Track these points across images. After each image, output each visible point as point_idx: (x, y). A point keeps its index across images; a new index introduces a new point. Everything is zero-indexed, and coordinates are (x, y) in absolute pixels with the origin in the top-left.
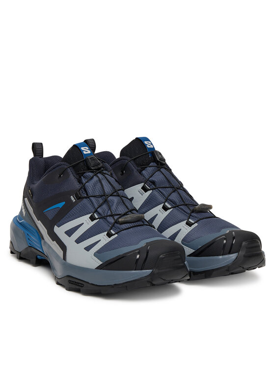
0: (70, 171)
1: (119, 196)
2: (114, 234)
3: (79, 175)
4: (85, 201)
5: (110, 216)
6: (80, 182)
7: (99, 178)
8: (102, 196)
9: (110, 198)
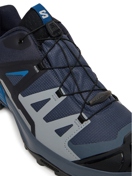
0: (30, 38)
1: (81, 66)
2: (87, 120)
3: (40, 42)
4: (49, 72)
5: (77, 93)
6: (41, 49)
7: (61, 47)
8: (66, 67)
9: (74, 70)
